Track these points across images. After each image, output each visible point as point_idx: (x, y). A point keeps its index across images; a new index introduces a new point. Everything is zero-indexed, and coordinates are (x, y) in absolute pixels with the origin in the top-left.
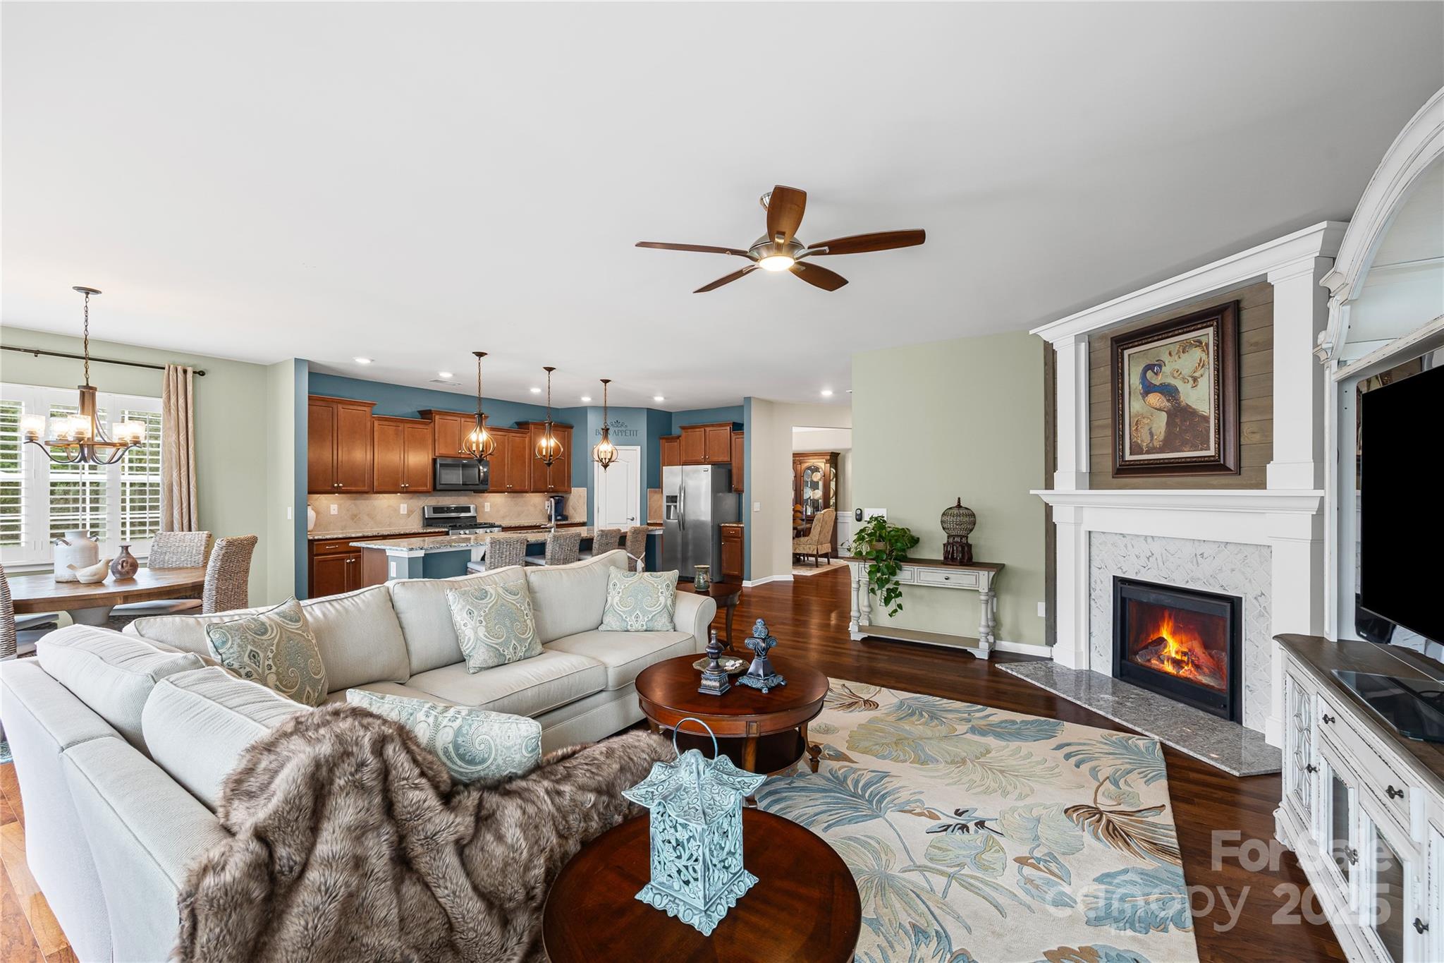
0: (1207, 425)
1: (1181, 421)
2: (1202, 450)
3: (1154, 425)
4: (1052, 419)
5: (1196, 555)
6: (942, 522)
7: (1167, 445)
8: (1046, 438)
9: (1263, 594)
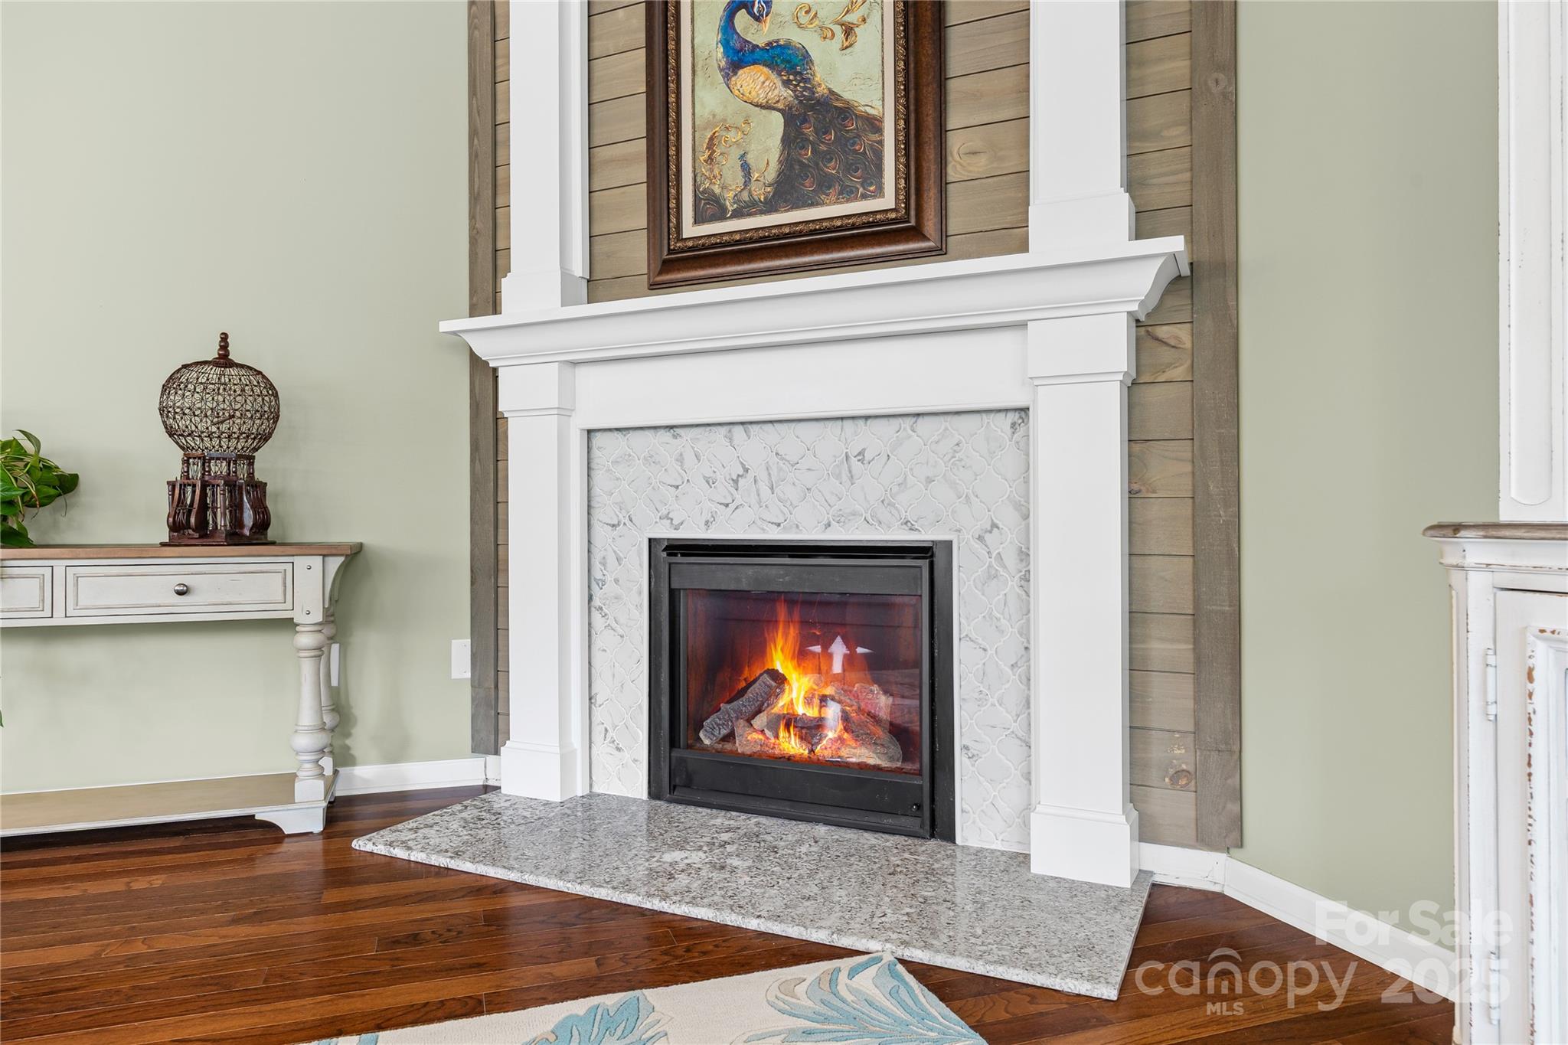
0: (876, 137)
1: (816, 131)
2: (864, 197)
3: (753, 147)
4: (487, 147)
5: (847, 457)
6: (162, 410)
7: (785, 192)
8: (474, 198)
9: (994, 526)
